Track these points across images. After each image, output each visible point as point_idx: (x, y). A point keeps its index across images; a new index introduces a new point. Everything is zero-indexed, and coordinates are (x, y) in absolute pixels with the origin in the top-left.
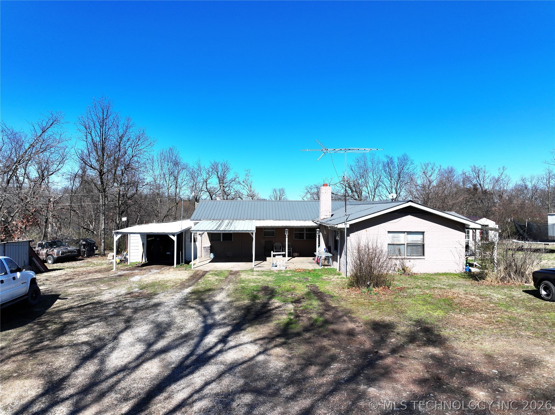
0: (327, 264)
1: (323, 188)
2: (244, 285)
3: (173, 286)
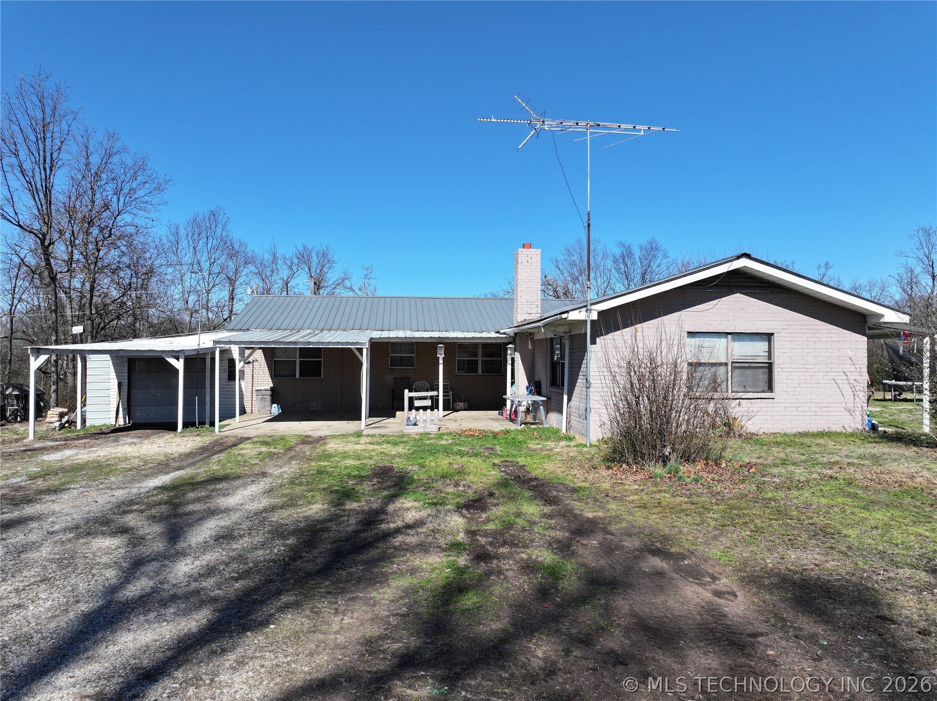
0: (533, 421)
1: (523, 253)
2: (326, 464)
3: (130, 470)
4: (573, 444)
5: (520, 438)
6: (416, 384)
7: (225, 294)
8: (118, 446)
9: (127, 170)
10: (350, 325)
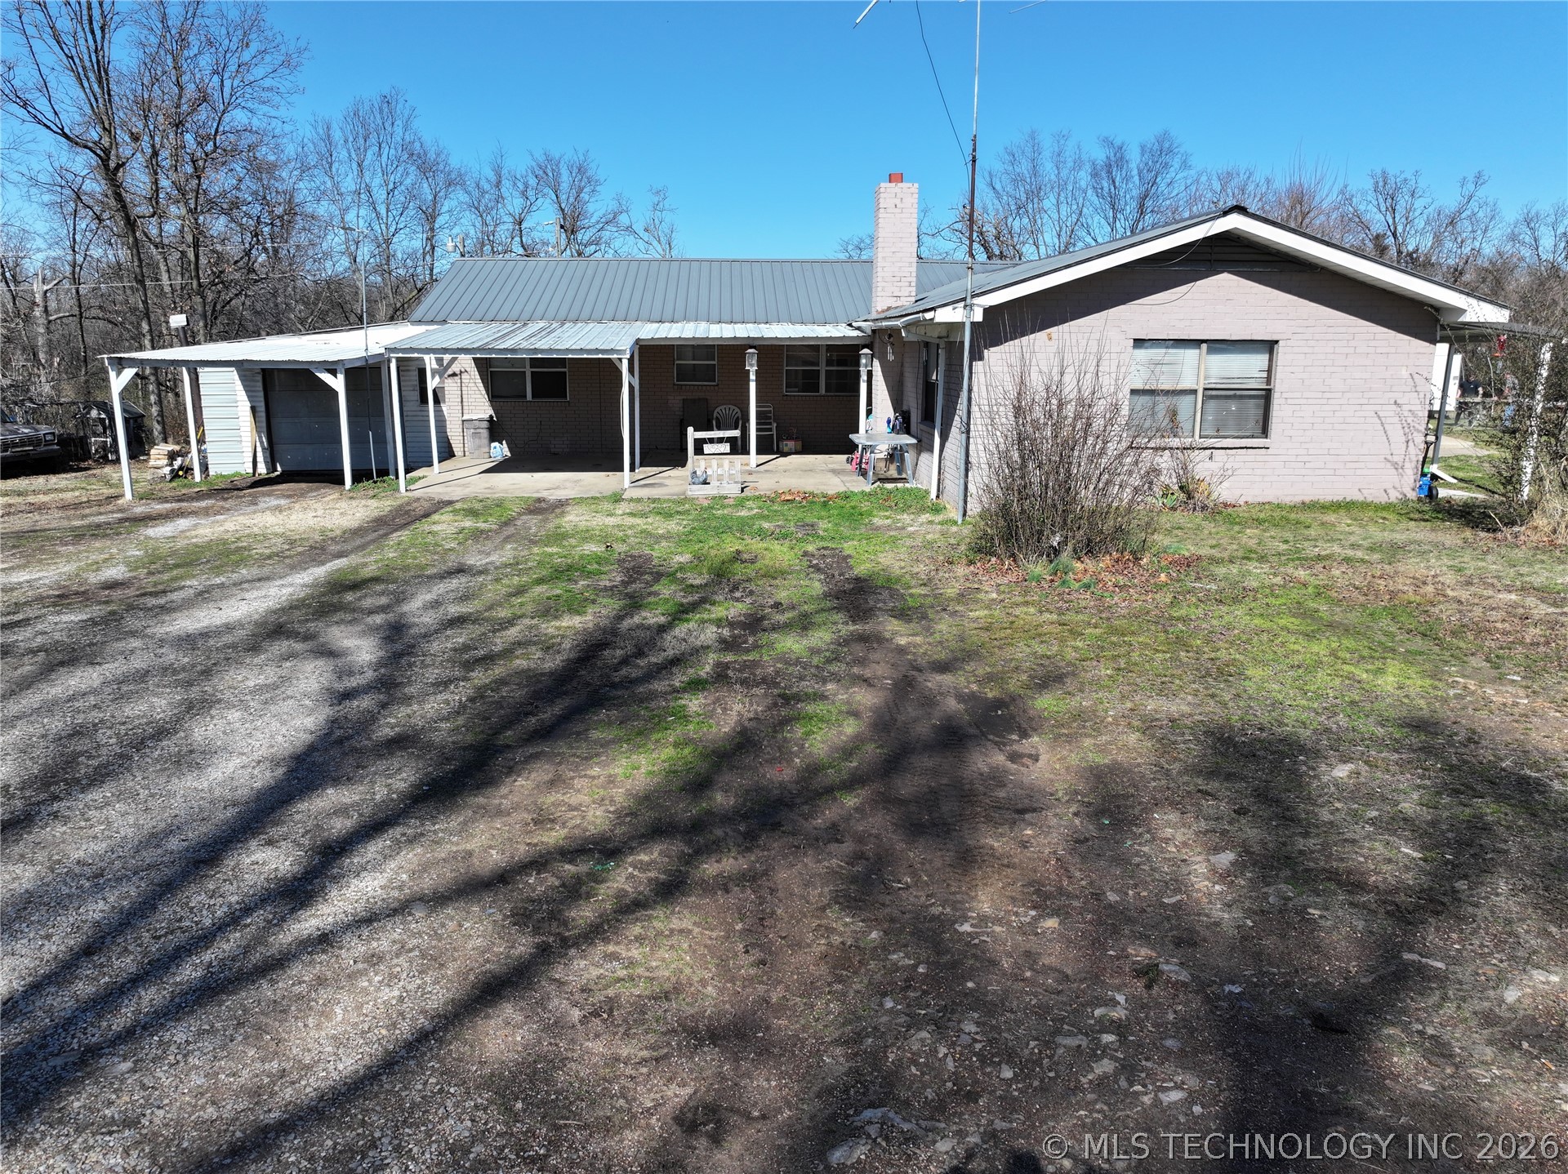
0: (896, 475)
1: (888, 190)
2: (555, 550)
3: (269, 557)
4: (939, 518)
5: (865, 506)
6: (718, 409)
7: (417, 243)
8: (255, 512)
9: (231, 30)
10: (610, 313)
